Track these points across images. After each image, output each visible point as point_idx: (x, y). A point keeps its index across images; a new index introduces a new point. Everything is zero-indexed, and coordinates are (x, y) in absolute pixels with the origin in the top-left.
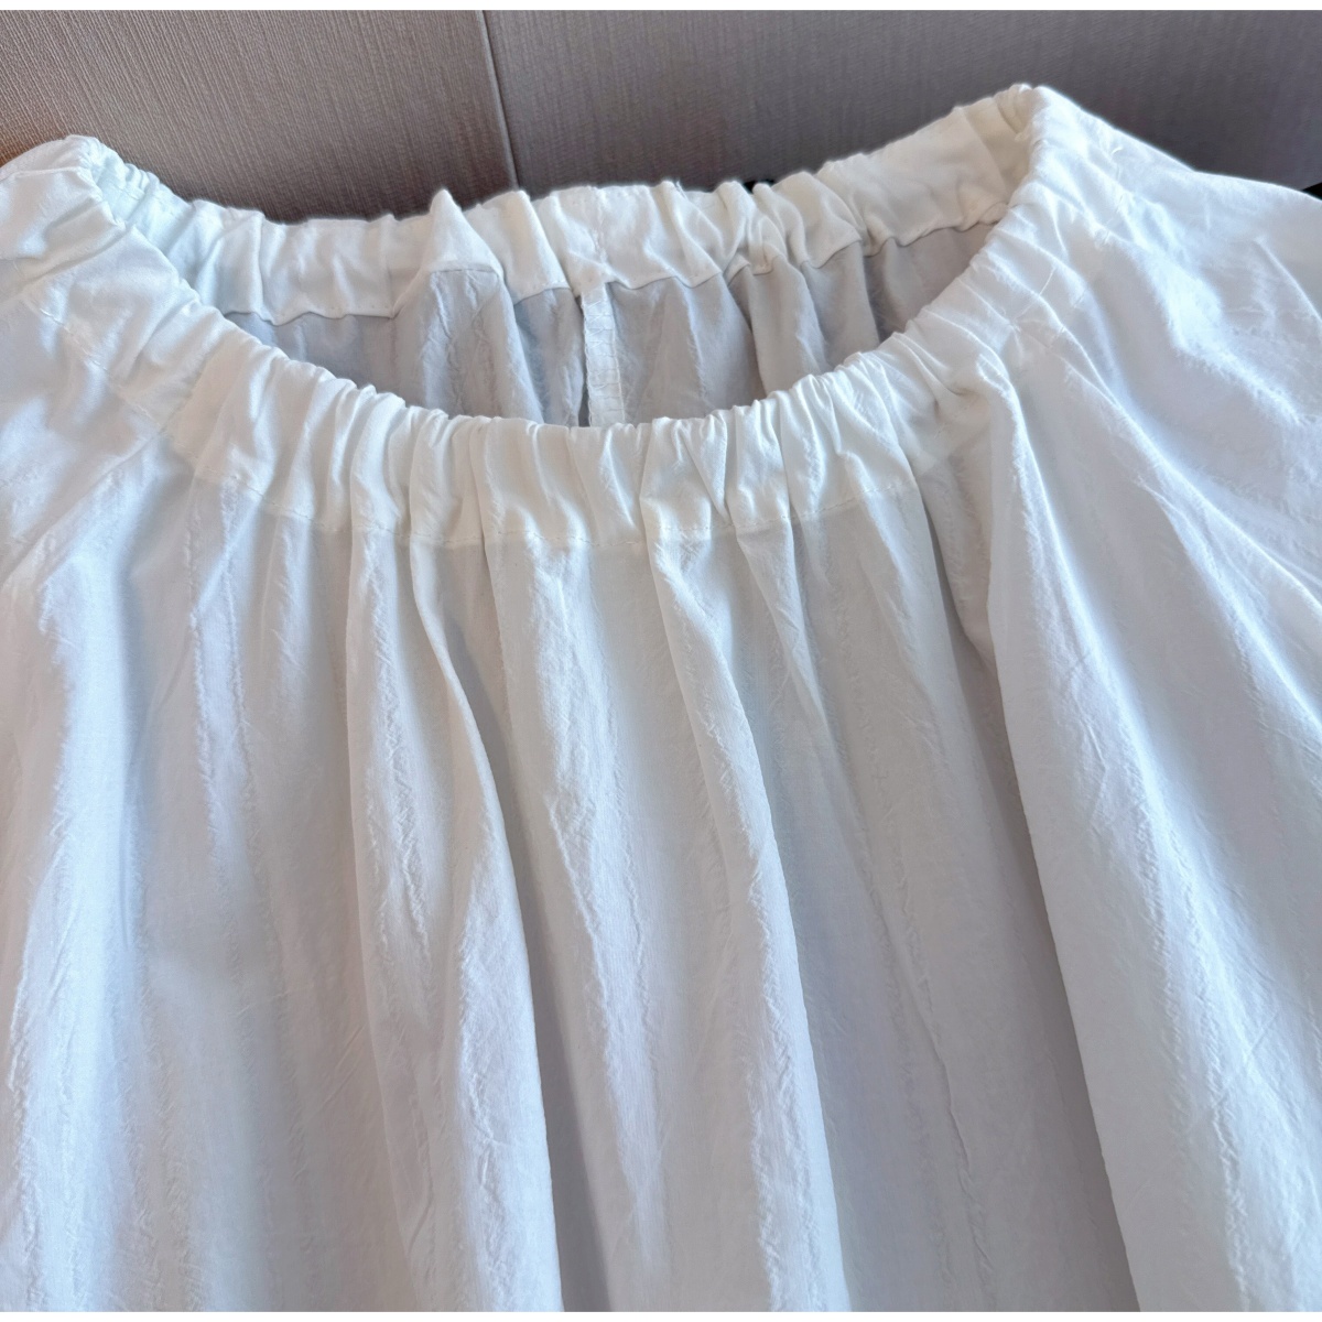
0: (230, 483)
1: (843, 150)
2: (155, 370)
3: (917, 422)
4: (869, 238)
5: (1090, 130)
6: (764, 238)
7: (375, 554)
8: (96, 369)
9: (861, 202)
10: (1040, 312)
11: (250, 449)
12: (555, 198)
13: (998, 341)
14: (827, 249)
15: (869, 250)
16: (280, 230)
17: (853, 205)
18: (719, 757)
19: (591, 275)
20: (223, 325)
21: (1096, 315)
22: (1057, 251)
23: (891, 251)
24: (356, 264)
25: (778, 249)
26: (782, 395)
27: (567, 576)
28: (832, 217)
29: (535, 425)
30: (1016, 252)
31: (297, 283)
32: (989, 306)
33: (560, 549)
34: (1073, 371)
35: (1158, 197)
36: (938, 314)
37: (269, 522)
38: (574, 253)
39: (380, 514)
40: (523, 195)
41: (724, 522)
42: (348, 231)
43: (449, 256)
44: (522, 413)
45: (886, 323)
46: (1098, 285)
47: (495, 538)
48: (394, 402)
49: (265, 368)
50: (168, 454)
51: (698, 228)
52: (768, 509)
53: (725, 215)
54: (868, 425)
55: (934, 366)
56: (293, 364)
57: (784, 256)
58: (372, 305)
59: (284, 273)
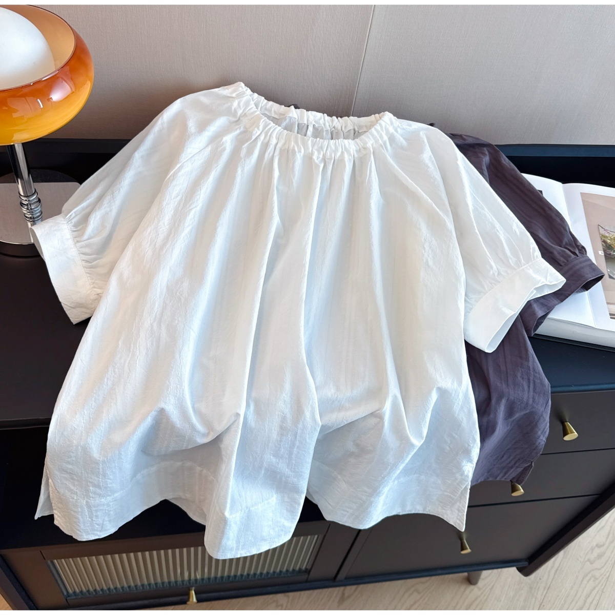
0: (254, 132)
2: (247, 116)
3: (356, 151)
10: (378, 140)
11: (258, 129)
12: (310, 112)
13: (371, 143)
16: (266, 101)
19: (311, 123)
22: (383, 131)
24: (276, 110)
26: (337, 140)
30: (376, 130)
31: (266, 109)
32: (371, 137)
33: (300, 152)
34: (381, 148)
36: (363, 137)
39: (274, 141)
41: (324, 156)
42: (276, 105)
43: (290, 115)
48: (280, 128)
49: (264, 119)
50: (245, 127)
52: (331, 155)
56: (268, 120)
58: (276, 116)
59: (264, 107)
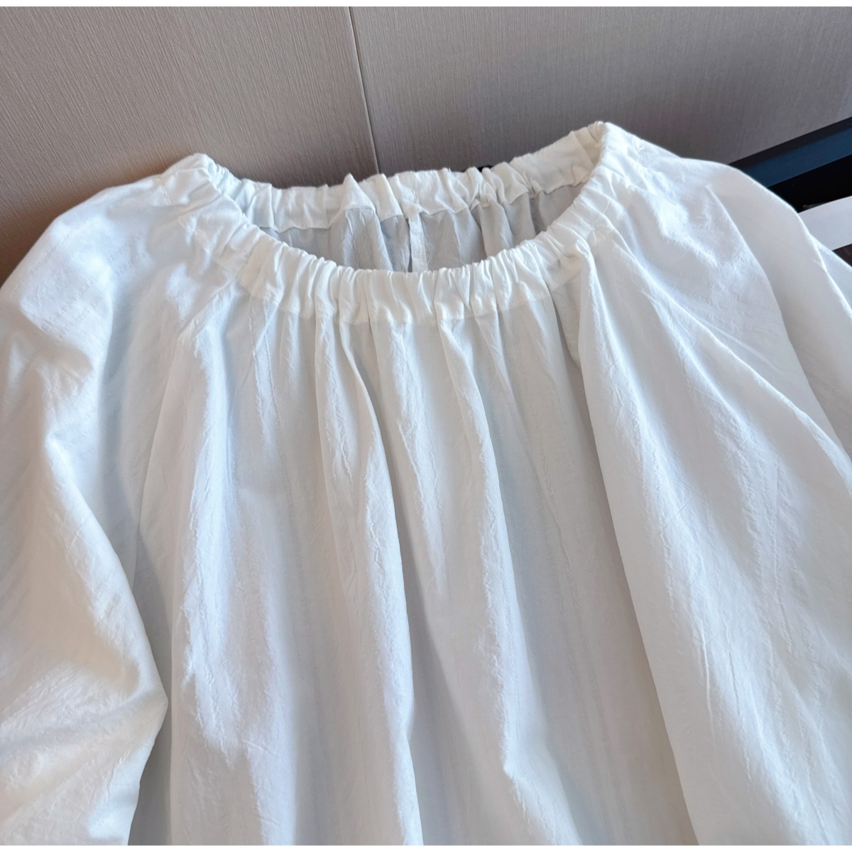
0: (267, 298)
1: (521, 153)
2: (232, 252)
3: (550, 269)
4: (532, 191)
5: (630, 141)
6: (487, 192)
7: (326, 327)
8: (208, 251)
9: (529, 176)
10: (604, 222)
11: (274, 284)
12: (397, 177)
13: (585, 234)
14: (514, 197)
15: (532, 196)
16: (279, 192)
17: (525, 177)
18: (468, 405)
19: (413, 210)
20: (260, 233)
21: (628, 222)
22: (611, 195)
23: (542, 197)
24: (313, 206)
25: (493, 197)
26: (493, 259)
27: (404, 334)
28: (516, 183)
29: (390, 272)
30: (593, 196)
31: (288, 215)
32: (582, 220)
33: (401, 323)
34: (617, 246)
35: (659, 170)
36: (560, 224)
37: (282, 315)
38: (405, 201)
39: (327, 310)
40: (383, 176)
41: (469, 311)
42: (309, 193)
43: (353, 203)
44: (384, 267)
45: (539, 227)
46: (631, 210)
47: (375, 319)
48: (332, 264)
49: (280, 251)
50: (239, 287)
51: (458, 189)
52: (487, 305)
53: (470, 183)
54: (529, 270)
55: (558, 245)
56: (291, 249)
57: (495, 200)
58: (320, 224)
59: (283, 210)
